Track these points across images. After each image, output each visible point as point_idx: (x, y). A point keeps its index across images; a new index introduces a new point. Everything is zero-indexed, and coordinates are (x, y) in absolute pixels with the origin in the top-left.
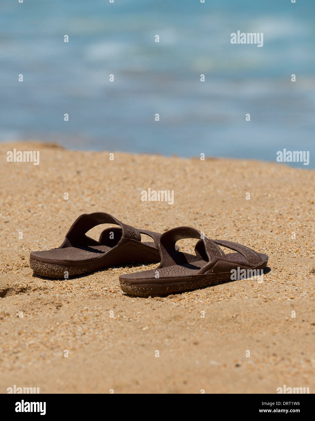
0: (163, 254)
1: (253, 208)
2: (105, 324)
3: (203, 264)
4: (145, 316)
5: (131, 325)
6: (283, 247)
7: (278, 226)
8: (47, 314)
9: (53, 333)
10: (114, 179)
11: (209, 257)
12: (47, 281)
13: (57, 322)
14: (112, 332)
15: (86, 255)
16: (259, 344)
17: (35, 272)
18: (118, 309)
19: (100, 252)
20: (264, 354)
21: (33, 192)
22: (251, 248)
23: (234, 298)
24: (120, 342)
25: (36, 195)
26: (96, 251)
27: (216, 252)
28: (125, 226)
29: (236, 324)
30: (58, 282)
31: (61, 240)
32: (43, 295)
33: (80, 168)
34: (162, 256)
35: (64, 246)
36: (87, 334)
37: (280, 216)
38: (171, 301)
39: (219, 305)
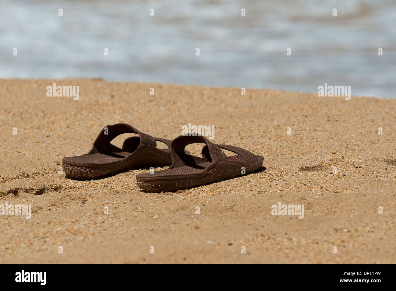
0: (177, 160)
1: (256, 121)
2: (122, 214)
3: (207, 165)
4: (156, 207)
5: (143, 214)
6: (278, 151)
7: (276, 134)
8: (74, 207)
9: (78, 222)
10: (142, 101)
11: (213, 159)
12: (76, 181)
13: (81, 213)
14: (127, 220)
15: (111, 159)
16: (250, 227)
17: (66, 174)
18: (134, 202)
19: (123, 157)
20: (254, 235)
21: (73, 113)
22: (252, 152)
23: (233, 192)
24: (133, 228)
25: (75, 115)
26: (120, 157)
27: (221, 154)
28: (143, 135)
29: (234, 212)
30: (86, 182)
31: (88, 147)
32: (72, 192)
33: (114, 94)
34: (173, 158)
35: (92, 152)
36: (106, 222)
37: (278, 127)
38: (180, 195)
39: (219, 197)
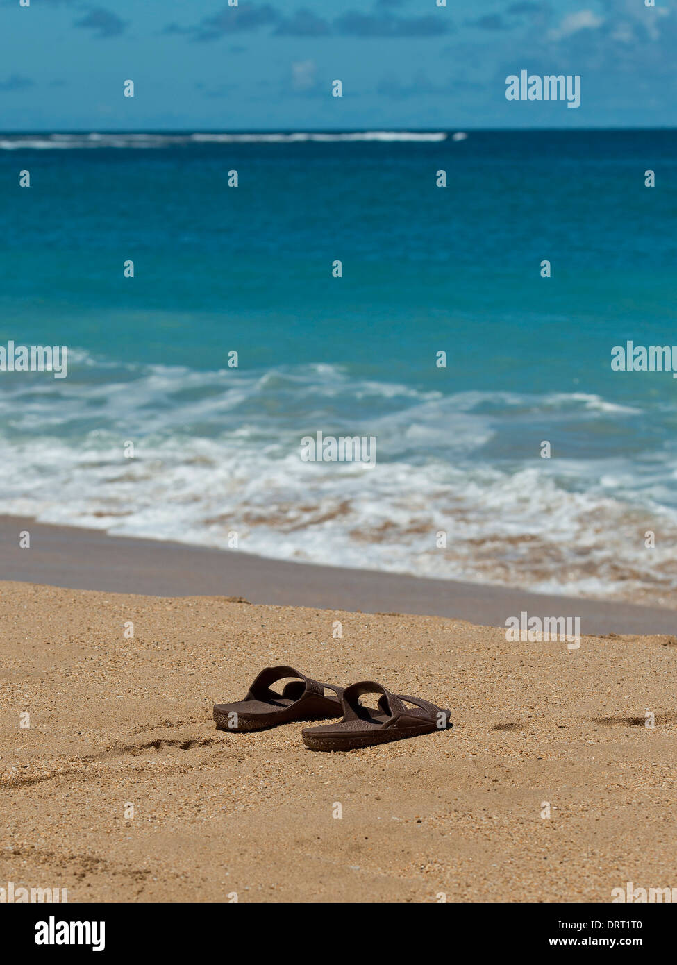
0: (346, 709)
1: (436, 664)
2: (287, 778)
3: (386, 719)
4: (327, 770)
5: (313, 779)
6: (466, 702)
7: (461, 681)
8: (229, 767)
9: (235, 787)
10: (298, 633)
11: (392, 712)
12: (230, 734)
13: (239, 775)
14: (294, 785)
15: (269, 708)
16: (440, 800)
17: (218, 725)
18: (300, 763)
19: (283, 706)
20: (446, 810)
21: (218, 645)
22: (434, 703)
23: (417, 753)
24: (301, 796)
25: (221, 649)
26: (279, 705)
27: (400, 707)
28: (309, 680)
29: (419, 779)
30: (240, 735)
31: (244, 693)
32: (225, 748)
33: (264, 623)
34: (344, 710)
35: (248, 699)
36: (269, 787)
37: (463, 672)
38: (353, 756)
39: (401, 760)
